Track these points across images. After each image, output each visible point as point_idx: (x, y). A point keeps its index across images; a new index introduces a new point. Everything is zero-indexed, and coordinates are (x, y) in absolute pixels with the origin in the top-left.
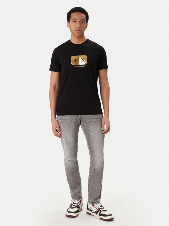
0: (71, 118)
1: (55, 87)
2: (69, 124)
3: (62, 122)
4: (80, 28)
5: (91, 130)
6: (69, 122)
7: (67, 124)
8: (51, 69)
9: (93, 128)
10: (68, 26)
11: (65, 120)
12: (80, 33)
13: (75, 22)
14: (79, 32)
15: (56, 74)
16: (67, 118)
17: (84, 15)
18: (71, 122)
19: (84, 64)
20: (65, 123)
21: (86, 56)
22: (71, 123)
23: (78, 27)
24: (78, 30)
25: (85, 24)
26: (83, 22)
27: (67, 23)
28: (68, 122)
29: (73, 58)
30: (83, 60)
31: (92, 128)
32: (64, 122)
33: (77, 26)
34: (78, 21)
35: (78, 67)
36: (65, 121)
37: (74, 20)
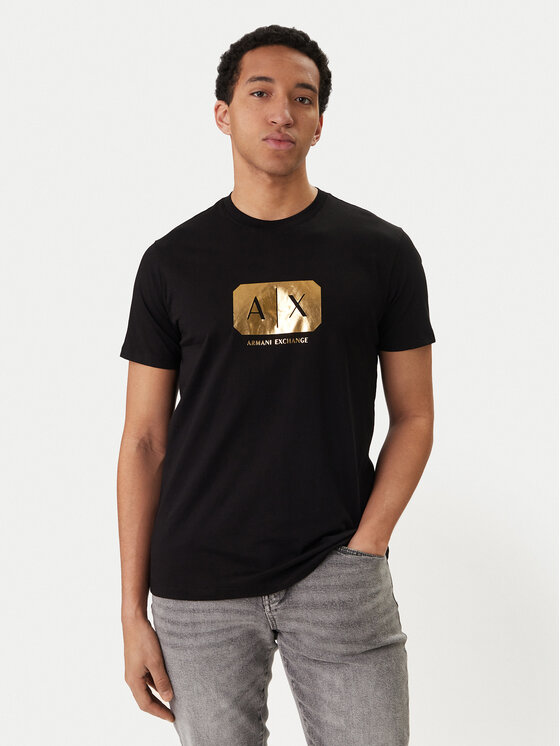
0: (218, 616)
1: (145, 447)
2: (210, 652)
3: (171, 634)
4: (288, 126)
5: (326, 696)
6: (212, 639)
7: (201, 648)
8: (129, 352)
9: (338, 682)
10: (220, 120)
11: (186, 625)
12: (290, 152)
13: (261, 94)
14: (283, 147)
15: (151, 377)
16: (200, 617)
17: (307, 63)
18: (221, 638)
19: (306, 328)
20: (190, 642)
21: (314, 289)
22: (218, 645)
23: (279, 120)
24: (278, 137)
25: (314, 113)
26: (303, 100)
27: (217, 109)
28: (203, 641)
29: (243, 296)
30: (297, 305)
31: (331, 686)
32: (181, 636)
33: (273, 115)
34: (279, 91)
35: (269, 342)
36: (189, 630)
37: (258, 85)
